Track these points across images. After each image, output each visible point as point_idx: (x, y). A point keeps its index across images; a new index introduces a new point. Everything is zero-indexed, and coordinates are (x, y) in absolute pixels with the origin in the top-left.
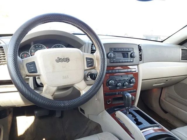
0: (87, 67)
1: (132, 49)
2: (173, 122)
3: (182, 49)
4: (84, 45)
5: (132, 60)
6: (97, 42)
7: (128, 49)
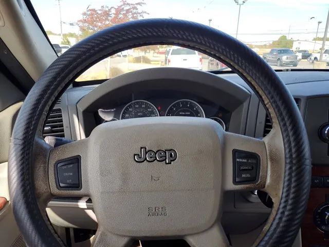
0: (235, 182)
6: (275, 102)
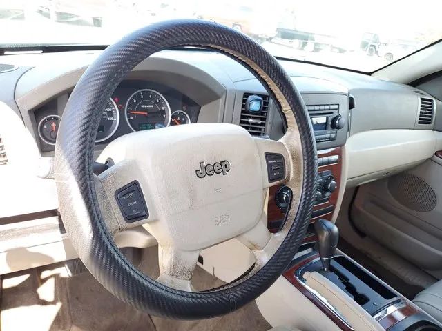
1: (336, 107)
2: (380, 258)
3: (422, 99)
4: (224, 96)
5: (333, 135)
7: (327, 107)
